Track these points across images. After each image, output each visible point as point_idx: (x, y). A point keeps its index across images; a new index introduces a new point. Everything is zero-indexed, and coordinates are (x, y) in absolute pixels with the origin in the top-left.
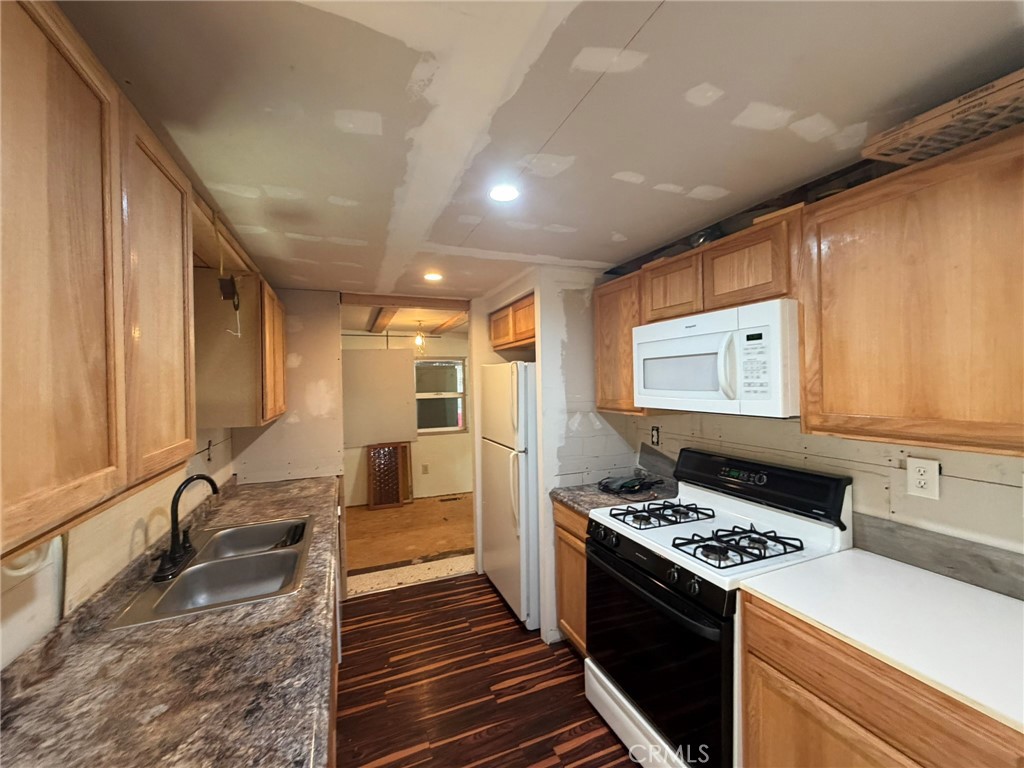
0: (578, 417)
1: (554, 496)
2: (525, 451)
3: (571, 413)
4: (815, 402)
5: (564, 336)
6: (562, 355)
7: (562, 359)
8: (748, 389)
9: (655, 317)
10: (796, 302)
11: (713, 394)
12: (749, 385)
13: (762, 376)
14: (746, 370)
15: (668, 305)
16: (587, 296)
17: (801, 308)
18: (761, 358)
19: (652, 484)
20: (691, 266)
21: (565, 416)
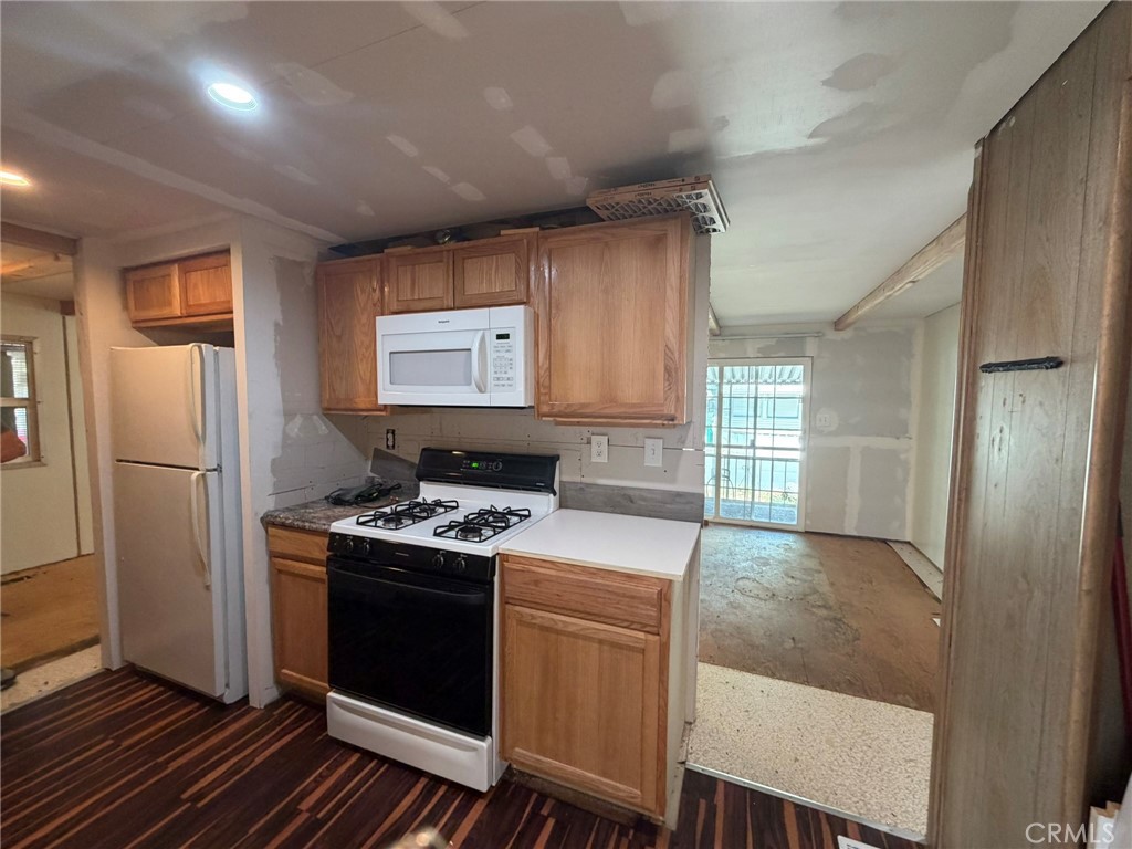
0: (298, 420)
1: (269, 522)
2: (219, 469)
3: (289, 415)
4: (546, 394)
5: (278, 316)
6: (275, 340)
7: (276, 347)
8: (497, 382)
9: (401, 308)
10: (532, 310)
11: (466, 388)
12: (498, 379)
13: (509, 371)
14: (495, 366)
15: (416, 297)
16: (308, 271)
17: (536, 316)
18: (508, 355)
19: (389, 490)
20: (441, 261)
21: (280, 420)
